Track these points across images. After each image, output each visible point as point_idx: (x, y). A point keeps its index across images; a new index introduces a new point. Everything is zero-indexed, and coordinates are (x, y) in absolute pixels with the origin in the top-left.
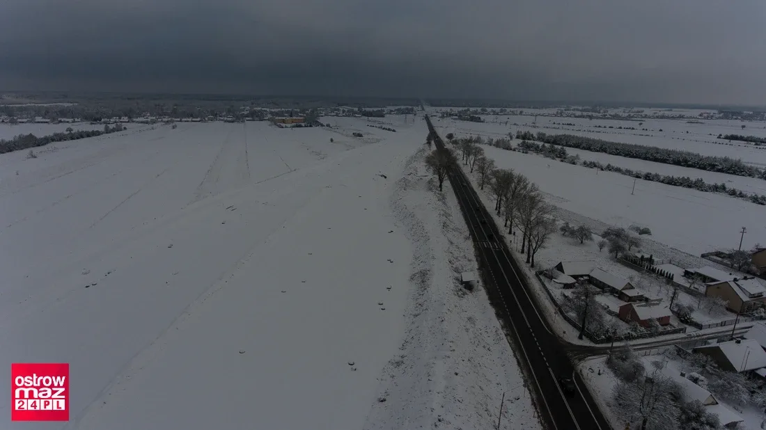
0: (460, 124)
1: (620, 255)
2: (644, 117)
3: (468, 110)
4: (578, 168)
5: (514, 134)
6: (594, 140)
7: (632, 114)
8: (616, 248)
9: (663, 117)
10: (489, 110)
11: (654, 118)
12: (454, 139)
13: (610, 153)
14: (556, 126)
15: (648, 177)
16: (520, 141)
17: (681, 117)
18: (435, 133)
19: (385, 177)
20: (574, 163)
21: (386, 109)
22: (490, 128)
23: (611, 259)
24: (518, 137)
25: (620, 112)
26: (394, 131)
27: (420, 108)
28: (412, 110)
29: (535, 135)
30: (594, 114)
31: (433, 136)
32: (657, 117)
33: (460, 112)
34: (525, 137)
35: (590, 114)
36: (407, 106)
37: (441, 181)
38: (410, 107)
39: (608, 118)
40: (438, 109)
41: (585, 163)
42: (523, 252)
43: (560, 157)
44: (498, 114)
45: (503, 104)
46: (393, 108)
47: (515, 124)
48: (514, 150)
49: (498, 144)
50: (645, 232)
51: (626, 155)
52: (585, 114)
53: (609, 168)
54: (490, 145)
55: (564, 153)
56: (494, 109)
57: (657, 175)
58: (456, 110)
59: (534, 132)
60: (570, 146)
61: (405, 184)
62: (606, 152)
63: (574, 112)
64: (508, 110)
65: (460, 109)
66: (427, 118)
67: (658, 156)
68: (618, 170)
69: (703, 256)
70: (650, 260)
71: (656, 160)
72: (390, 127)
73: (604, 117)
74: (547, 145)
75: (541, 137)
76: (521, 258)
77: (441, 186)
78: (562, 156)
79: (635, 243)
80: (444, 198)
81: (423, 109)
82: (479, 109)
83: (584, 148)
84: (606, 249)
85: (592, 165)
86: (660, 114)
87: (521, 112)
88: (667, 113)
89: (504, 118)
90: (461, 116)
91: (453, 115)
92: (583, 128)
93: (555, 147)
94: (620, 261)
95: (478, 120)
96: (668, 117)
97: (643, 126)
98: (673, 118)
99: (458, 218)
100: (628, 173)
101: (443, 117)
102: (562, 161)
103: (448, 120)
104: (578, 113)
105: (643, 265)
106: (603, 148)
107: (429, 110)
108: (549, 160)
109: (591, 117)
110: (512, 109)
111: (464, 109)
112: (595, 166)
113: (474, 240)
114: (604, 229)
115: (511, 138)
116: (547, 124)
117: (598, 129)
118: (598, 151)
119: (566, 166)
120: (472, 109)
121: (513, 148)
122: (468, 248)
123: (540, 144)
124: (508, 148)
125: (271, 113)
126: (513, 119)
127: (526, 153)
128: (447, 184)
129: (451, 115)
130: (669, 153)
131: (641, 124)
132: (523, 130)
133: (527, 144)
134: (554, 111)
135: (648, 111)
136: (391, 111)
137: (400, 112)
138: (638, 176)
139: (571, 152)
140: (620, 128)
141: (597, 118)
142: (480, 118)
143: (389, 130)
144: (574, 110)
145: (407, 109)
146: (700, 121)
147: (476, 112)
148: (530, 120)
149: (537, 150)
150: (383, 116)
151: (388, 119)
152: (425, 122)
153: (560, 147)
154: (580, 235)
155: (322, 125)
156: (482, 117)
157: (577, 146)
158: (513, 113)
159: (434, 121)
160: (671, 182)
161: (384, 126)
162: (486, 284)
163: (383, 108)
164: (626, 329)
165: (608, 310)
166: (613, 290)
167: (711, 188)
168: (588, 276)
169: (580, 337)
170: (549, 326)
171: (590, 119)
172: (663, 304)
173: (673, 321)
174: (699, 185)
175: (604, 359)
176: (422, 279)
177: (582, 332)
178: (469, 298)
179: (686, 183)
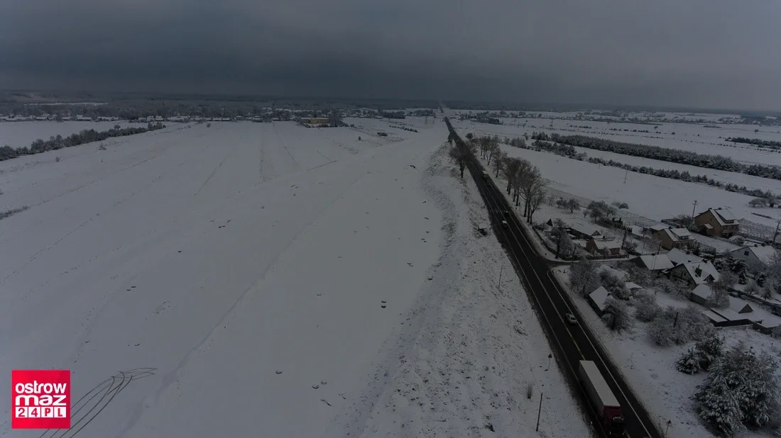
0: (478, 125)
1: (598, 219)
2: (663, 121)
3: (488, 113)
4: (584, 163)
5: (530, 134)
6: (602, 141)
7: (651, 118)
8: (595, 214)
9: (682, 121)
10: (508, 112)
11: (673, 122)
12: (473, 138)
13: (617, 152)
14: (573, 128)
15: (643, 171)
16: (534, 141)
17: (701, 121)
18: (455, 133)
19: (415, 168)
20: (581, 160)
21: (406, 111)
22: (508, 130)
23: (592, 221)
24: (533, 138)
25: (641, 116)
26: (416, 131)
27: (439, 110)
28: (432, 112)
29: (549, 136)
30: (613, 118)
31: (453, 136)
32: (676, 122)
33: (479, 115)
34: (539, 137)
35: (609, 117)
36: (427, 108)
37: (463, 170)
38: (429, 109)
39: (628, 122)
40: (457, 111)
41: (590, 159)
42: (524, 216)
43: (570, 154)
44: (516, 117)
45: (522, 108)
46: (413, 110)
47: (532, 126)
48: (528, 148)
49: (513, 144)
50: (624, 206)
51: (630, 154)
52: (604, 117)
53: (611, 163)
54: (507, 143)
55: (573, 151)
56: (513, 112)
57: (651, 170)
58: (475, 112)
59: (549, 133)
60: (581, 146)
61: (432, 172)
62: (613, 151)
63: (592, 116)
64: (527, 113)
65: (480, 112)
66: (447, 120)
67: (659, 154)
68: (619, 165)
69: (662, 221)
70: (620, 221)
71: (657, 158)
72: (413, 128)
73: (623, 121)
74: (558, 144)
75: (555, 138)
76: (523, 220)
77: (462, 174)
78: (571, 154)
79: (611, 211)
80: (464, 182)
81: (442, 112)
82: (498, 112)
83: (593, 148)
84: (588, 216)
85: (598, 161)
86: (680, 118)
87: (540, 115)
88: (688, 118)
89: (522, 121)
90: (480, 119)
91: (472, 117)
92: (599, 131)
93: (565, 146)
94: (596, 222)
95: (497, 122)
96: (687, 122)
97: (658, 130)
98: (692, 122)
99: (476, 195)
100: (627, 167)
101: (462, 119)
102: (570, 158)
103: (467, 123)
104: (597, 117)
105: (618, 225)
106: (611, 147)
107: (448, 112)
108: (559, 156)
109: (609, 121)
110: (531, 112)
111: (483, 112)
113: (488, 208)
114: (588, 203)
115: (527, 139)
116: (563, 127)
117: (614, 132)
118: (605, 150)
119: (574, 161)
120: (491, 112)
121: (527, 146)
122: (485, 214)
123: (553, 143)
124: (523, 146)
125: (296, 114)
126: (531, 122)
127: (539, 151)
128: (467, 172)
129: (470, 117)
130: (668, 151)
131: (656, 127)
132: (538, 132)
133: (541, 143)
134: (573, 114)
135: (669, 116)
136: (411, 113)
137: (419, 114)
138: (634, 170)
139: (579, 150)
140: (635, 131)
141: (615, 121)
142: (498, 121)
143: (411, 130)
144: (594, 114)
145: (427, 111)
146: (717, 125)
147: (495, 115)
148: (547, 123)
149: (549, 148)
150: (404, 118)
151: (408, 120)
152: (445, 123)
153: (569, 146)
154: (571, 205)
155: (346, 125)
156: (501, 120)
157: (587, 146)
158: (532, 116)
159: (454, 123)
160: (662, 174)
161: (406, 127)
162: (495, 232)
163: (403, 111)
164: (587, 254)
165: (579, 246)
166: (586, 237)
167: (693, 178)
168: (570, 228)
169: (556, 258)
170: (536, 252)
171: (608, 122)
172: (615, 241)
173: (622, 252)
174: (685, 177)
175: (569, 266)
176: (450, 228)
177: (557, 255)
178: (484, 239)
179: (674, 175)
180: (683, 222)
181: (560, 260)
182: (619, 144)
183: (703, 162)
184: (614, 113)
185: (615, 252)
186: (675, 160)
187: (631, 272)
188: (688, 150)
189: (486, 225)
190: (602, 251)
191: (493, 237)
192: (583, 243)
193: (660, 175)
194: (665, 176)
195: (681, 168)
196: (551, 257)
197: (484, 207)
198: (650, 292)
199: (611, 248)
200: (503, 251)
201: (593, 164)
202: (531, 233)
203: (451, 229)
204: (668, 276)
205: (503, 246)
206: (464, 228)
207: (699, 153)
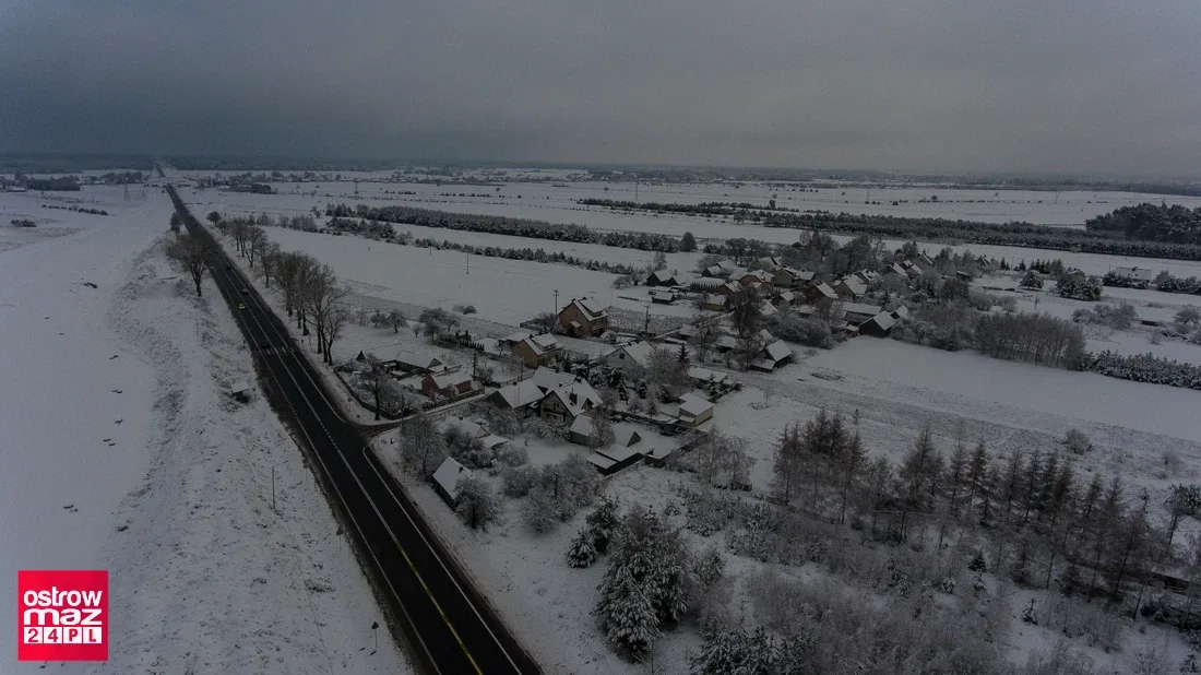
0: (235, 197)
1: (435, 336)
2: (506, 181)
3: (249, 175)
4: (410, 248)
5: (322, 208)
6: (432, 213)
7: (491, 178)
8: (431, 330)
9: (527, 180)
10: (286, 174)
11: (518, 181)
12: (221, 221)
13: (452, 228)
14: (389, 196)
15: (489, 253)
16: (330, 219)
17: (548, 179)
18: (187, 212)
19: (95, 287)
20: (404, 244)
21: (82, 176)
22: (288, 200)
23: (428, 343)
24: (329, 213)
25: (477, 174)
26: (104, 213)
27: (155, 173)
28: (139, 176)
29: (353, 210)
30: (444, 178)
31: (182, 215)
32: (521, 181)
33: (233, 179)
34: (338, 212)
35: (438, 177)
36: (128, 169)
37: (198, 282)
38: (132, 171)
39: (460, 183)
40: (193, 174)
41: (417, 242)
42: (320, 352)
43: (387, 236)
44: (300, 181)
45: (308, 167)
46: (98, 174)
47: (327, 195)
48: (321, 231)
49: (295, 225)
50: (470, 310)
51: (470, 230)
52: (431, 177)
53: (446, 246)
54: (284, 226)
55: (391, 231)
56: (294, 173)
57: (498, 249)
58: (226, 175)
59: (353, 205)
60: (402, 222)
61: (133, 291)
62: (447, 227)
63: (417, 175)
64: (317, 174)
65: (234, 174)
66: (170, 190)
67: (505, 227)
68: (457, 247)
69: (522, 325)
70: (467, 336)
71: (504, 232)
72: (100, 209)
73: (456, 182)
74: (368, 222)
75: (363, 212)
76: (317, 359)
77: (199, 289)
78: (389, 235)
79: (453, 322)
80: (205, 303)
81: (162, 175)
82: (269, 174)
83: (421, 224)
84: (421, 334)
85: (427, 244)
86: (525, 175)
87: (338, 177)
88: (533, 175)
89: (308, 187)
90: (234, 186)
91: (220, 184)
92: (426, 197)
93: (379, 224)
94: (434, 343)
95: (267, 190)
96: (533, 181)
97: (501, 192)
98: (538, 181)
99: (228, 327)
100: (468, 249)
101: (201, 187)
102: (388, 242)
103: (211, 193)
104: (422, 177)
105: (461, 342)
106: (443, 221)
107: (173, 175)
108: (371, 241)
109: (438, 182)
110: (324, 173)
111: (241, 173)
112: (430, 245)
113: (253, 348)
114: (421, 312)
115: (318, 215)
116: (375, 193)
117: (445, 198)
118: (437, 226)
119: (395, 247)
120: (255, 174)
121: (319, 228)
122: (246, 359)
123: (358, 220)
124: (313, 230)
126: (324, 187)
127: (339, 234)
128: (209, 284)
129: (216, 183)
130: (515, 222)
131: (498, 189)
132: (336, 203)
133: (341, 221)
134: (388, 174)
135: (512, 173)
136: (94, 179)
137: (111, 179)
138: (478, 253)
139: (399, 229)
140: (473, 195)
141: (447, 183)
142: (269, 188)
143: (93, 212)
144: (417, 172)
145: (128, 174)
146: (566, 184)
147: (262, 178)
148: (350, 188)
149: (356, 229)
150: (76, 188)
151: (86, 193)
152: (166, 195)
153: (384, 223)
154: (392, 322)
156: (273, 186)
157: (411, 221)
158: (326, 179)
159: (185, 195)
160: (512, 255)
161: (80, 206)
162: (266, 392)
163: (74, 175)
164: (424, 400)
165: (411, 389)
166: (421, 371)
167: (550, 257)
168: (395, 361)
169: (377, 418)
170: (343, 416)
171: (438, 185)
172: (463, 370)
173: (475, 386)
174: (540, 257)
175: (398, 430)
176: (172, 402)
177: (378, 411)
178: (245, 412)
179: (527, 256)
180: (544, 324)
181: (383, 421)
182: (454, 215)
183: (557, 233)
184: (444, 171)
185: (464, 387)
186: (525, 234)
187: (489, 417)
188: (538, 219)
189: (248, 381)
190: (446, 392)
191: (262, 403)
192: (416, 382)
193: (510, 257)
194: (516, 258)
195: (533, 244)
196: (367, 418)
197: (244, 347)
198: (517, 443)
199: (458, 383)
200: (281, 427)
201: (421, 249)
202: (331, 380)
203: (174, 405)
204: (538, 411)
205: (281, 419)
206: (202, 396)
207: (552, 222)
